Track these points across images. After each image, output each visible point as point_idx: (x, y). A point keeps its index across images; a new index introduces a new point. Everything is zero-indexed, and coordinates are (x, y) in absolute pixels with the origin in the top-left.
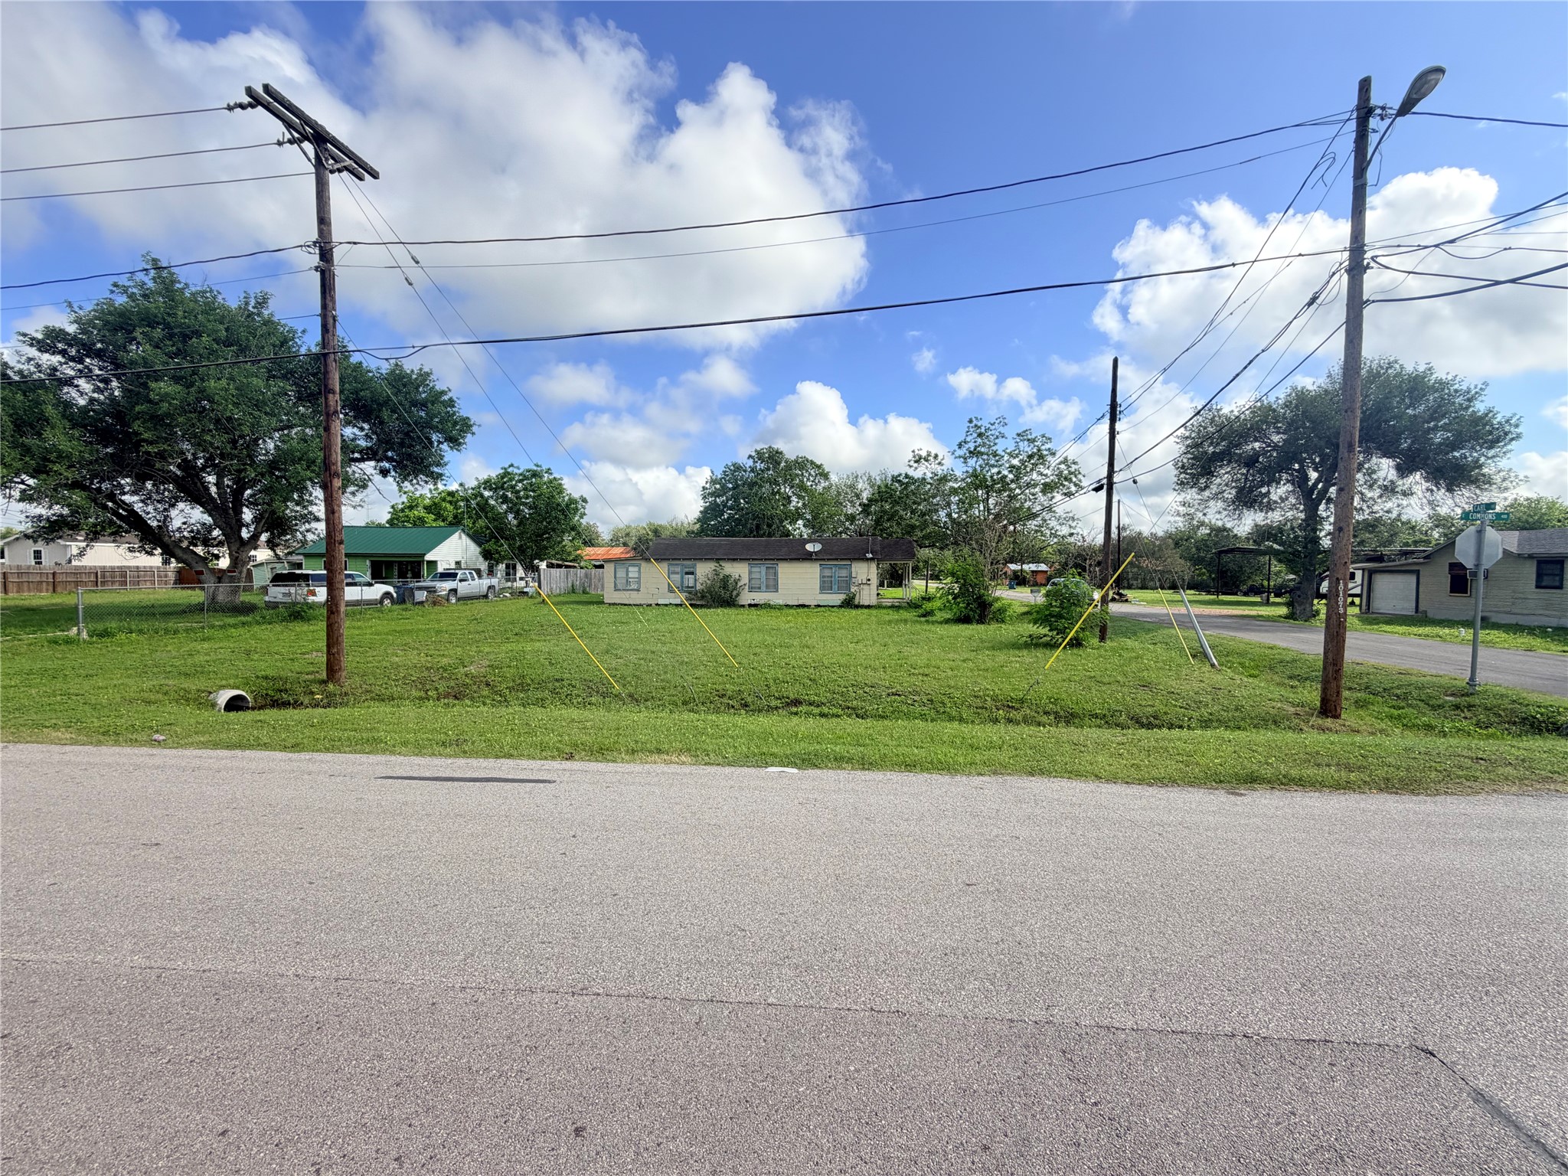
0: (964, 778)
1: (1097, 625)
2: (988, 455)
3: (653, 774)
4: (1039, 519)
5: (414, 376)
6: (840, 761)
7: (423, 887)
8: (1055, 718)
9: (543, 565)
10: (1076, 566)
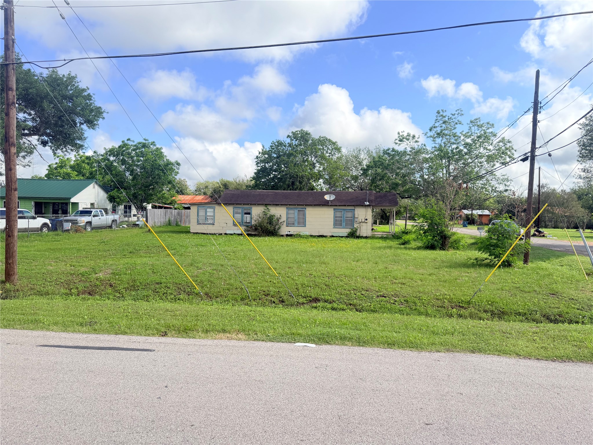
0: (427, 353)
1: (522, 252)
2: (450, 136)
3: (220, 346)
4: (484, 179)
5: (65, 79)
6: (343, 340)
7: (67, 418)
8: (492, 315)
9: (149, 207)
10: (508, 212)
